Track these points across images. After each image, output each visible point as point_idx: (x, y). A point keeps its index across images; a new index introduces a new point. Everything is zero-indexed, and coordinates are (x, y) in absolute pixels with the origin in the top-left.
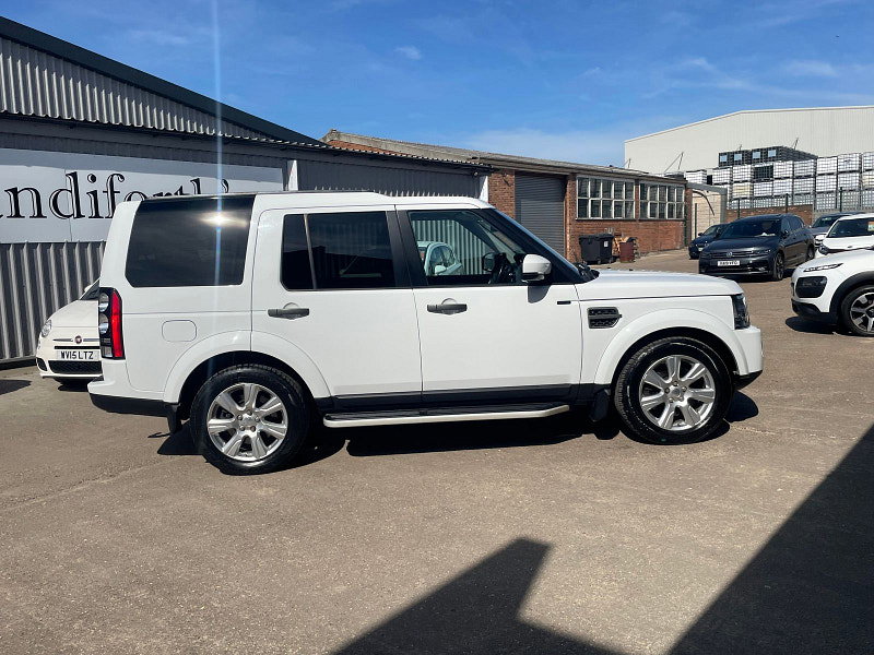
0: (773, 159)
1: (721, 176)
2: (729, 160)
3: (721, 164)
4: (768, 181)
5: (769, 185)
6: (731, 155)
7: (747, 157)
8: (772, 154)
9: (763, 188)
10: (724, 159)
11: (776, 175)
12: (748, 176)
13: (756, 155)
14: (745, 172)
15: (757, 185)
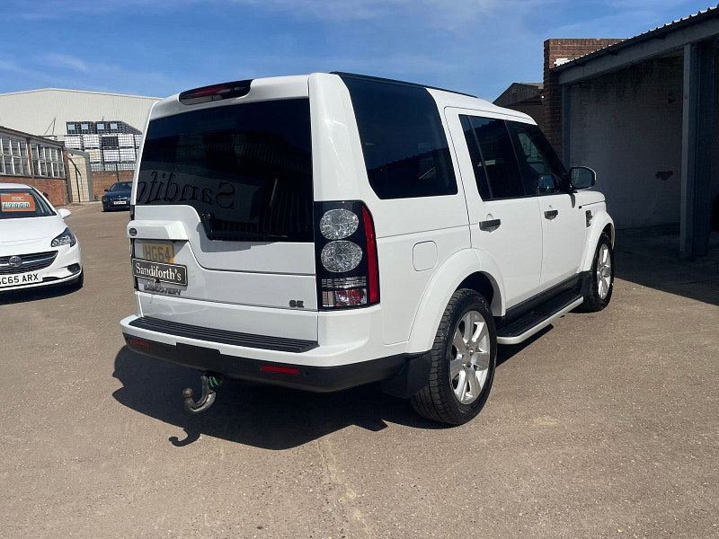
0: (115, 131)
1: (72, 142)
2: (77, 129)
3: (69, 132)
4: (115, 149)
5: (116, 152)
6: (78, 125)
7: (93, 128)
8: (114, 127)
9: (111, 155)
10: (72, 127)
11: (121, 145)
12: (97, 144)
13: (101, 127)
14: (93, 140)
15: (106, 152)
